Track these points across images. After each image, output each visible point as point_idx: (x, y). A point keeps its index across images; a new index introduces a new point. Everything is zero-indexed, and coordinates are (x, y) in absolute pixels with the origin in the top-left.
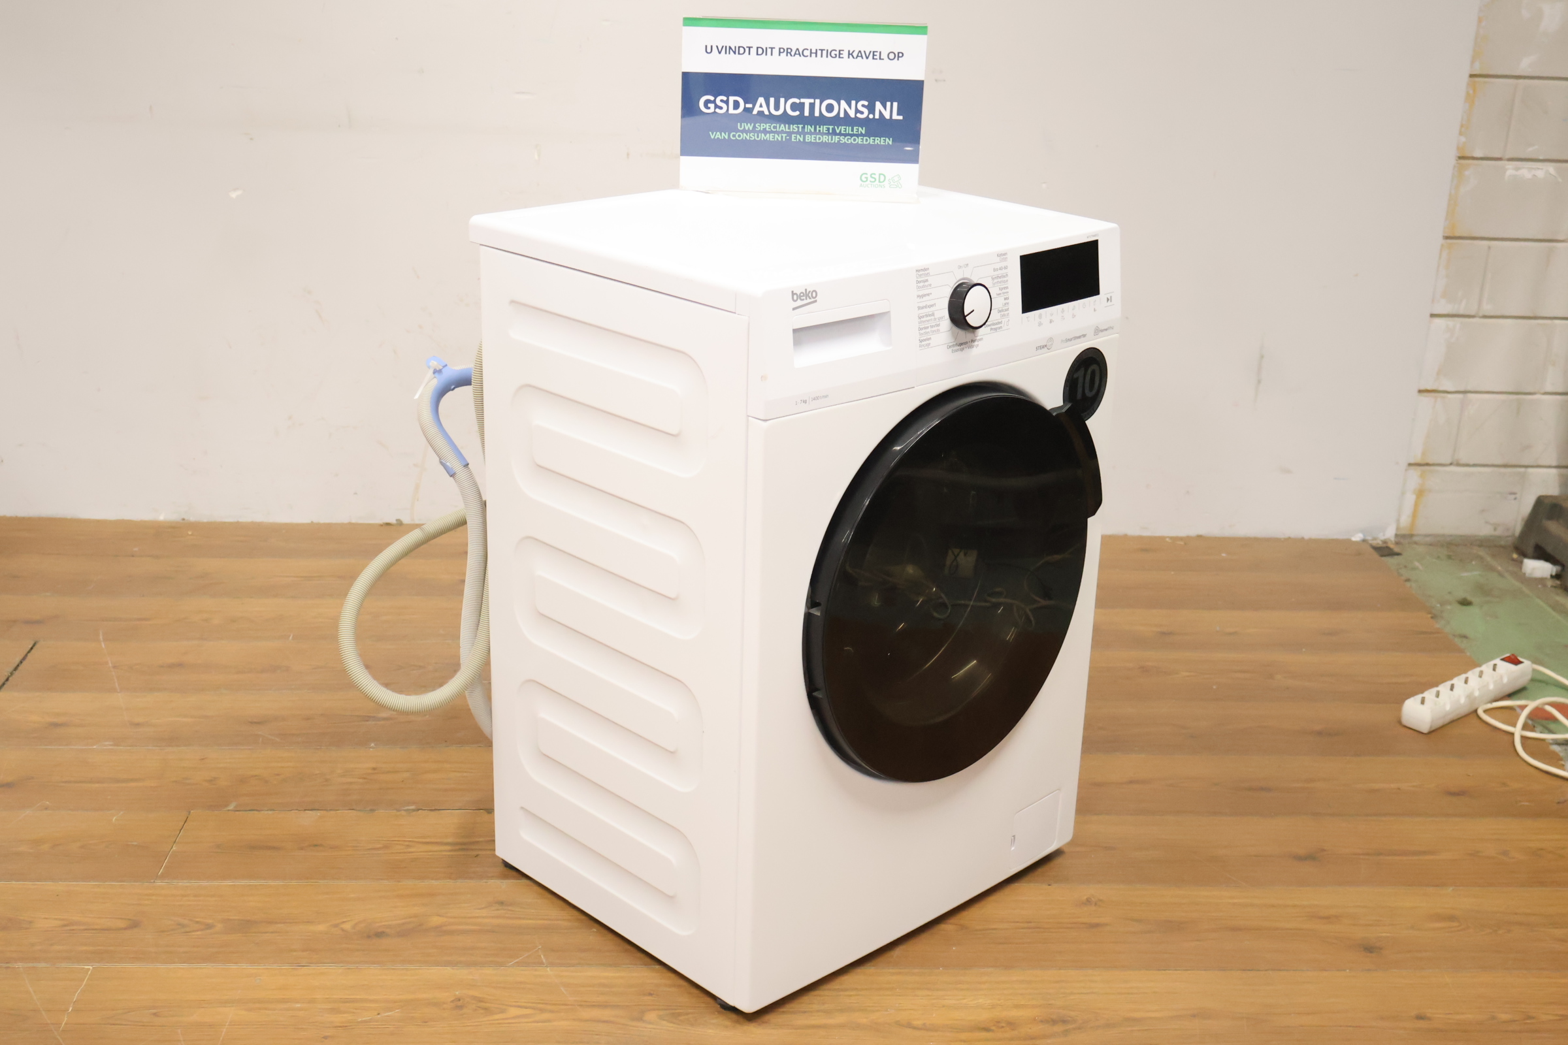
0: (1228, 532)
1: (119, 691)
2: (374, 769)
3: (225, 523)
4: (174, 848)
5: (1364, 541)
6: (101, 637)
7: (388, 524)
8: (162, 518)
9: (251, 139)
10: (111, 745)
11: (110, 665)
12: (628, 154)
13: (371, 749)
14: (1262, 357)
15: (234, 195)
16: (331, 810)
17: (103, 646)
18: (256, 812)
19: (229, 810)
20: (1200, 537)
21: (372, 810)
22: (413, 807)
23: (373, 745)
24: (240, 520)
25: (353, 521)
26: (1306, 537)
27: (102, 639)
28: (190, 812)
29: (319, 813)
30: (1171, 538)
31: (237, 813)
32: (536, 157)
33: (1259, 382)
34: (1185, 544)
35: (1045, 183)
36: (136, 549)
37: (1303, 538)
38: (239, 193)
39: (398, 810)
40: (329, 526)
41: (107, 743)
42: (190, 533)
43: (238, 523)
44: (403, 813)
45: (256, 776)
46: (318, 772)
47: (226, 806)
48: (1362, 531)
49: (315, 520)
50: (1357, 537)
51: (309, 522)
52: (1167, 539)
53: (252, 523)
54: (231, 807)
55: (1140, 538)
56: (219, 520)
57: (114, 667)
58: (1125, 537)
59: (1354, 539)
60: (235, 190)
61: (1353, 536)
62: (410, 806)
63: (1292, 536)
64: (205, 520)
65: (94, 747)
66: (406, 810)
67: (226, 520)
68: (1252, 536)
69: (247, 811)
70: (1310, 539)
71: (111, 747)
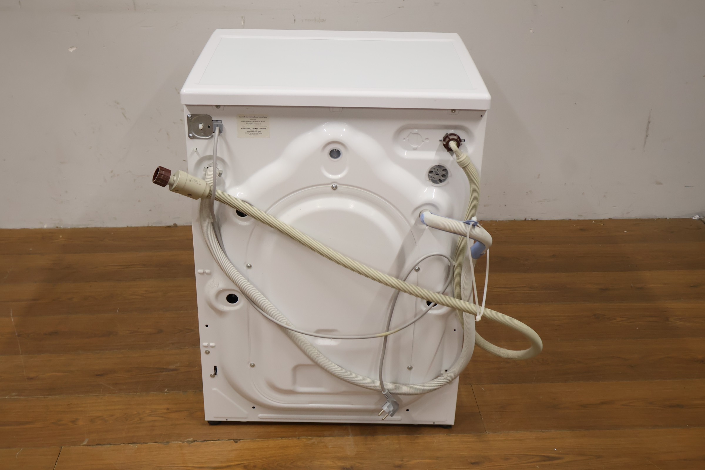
0: (626, 216)
1: (21, 353)
2: (168, 409)
3: (80, 228)
5: (700, 219)
6: (11, 314)
7: (169, 227)
8: (45, 227)
9: (79, 18)
10: (16, 395)
11: (16, 334)
12: (295, 20)
13: (166, 394)
14: (649, 122)
15: (71, 50)
16: (144, 443)
17: (12, 320)
18: (100, 446)
19: (84, 445)
20: (610, 219)
21: (168, 442)
22: (191, 439)
24: (89, 227)
25: (150, 225)
26: (668, 218)
27: (12, 316)
28: (62, 447)
29: (137, 446)
30: (595, 221)
31: (89, 447)
32: (242, 23)
33: (647, 136)
34: (604, 225)
35: (531, 29)
36: (31, 249)
37: (666, 218)
38: (75, 49)
39: (183, 442)
40: (136, 229)
41: (14, 394)
42: (61, 237)
43: (87, 228)
44: (186, 444)
45: (100, 417)
46: (135, 413)
47: (83, 441)
48: (698, 214)
49: (129, 226)
50: (696, 217)
51: (125, 226)
52: (593, 222)
53: (95, 228)
54: (85, 443)
55: (579, 221)
56: (77, 227)
57: (19, 336)
58: (570, 221)
59: (694, 218)
60: (72, 47)
61: (693, 216)
62: (189, 438)
63: (660, 218)
64: (69, 228)
65: (7, 397)
66: (188, 442)
67: (81, 227)
68: (638, 218)
69: (94, 445)
70: (670, 219)
71: (16, 397)
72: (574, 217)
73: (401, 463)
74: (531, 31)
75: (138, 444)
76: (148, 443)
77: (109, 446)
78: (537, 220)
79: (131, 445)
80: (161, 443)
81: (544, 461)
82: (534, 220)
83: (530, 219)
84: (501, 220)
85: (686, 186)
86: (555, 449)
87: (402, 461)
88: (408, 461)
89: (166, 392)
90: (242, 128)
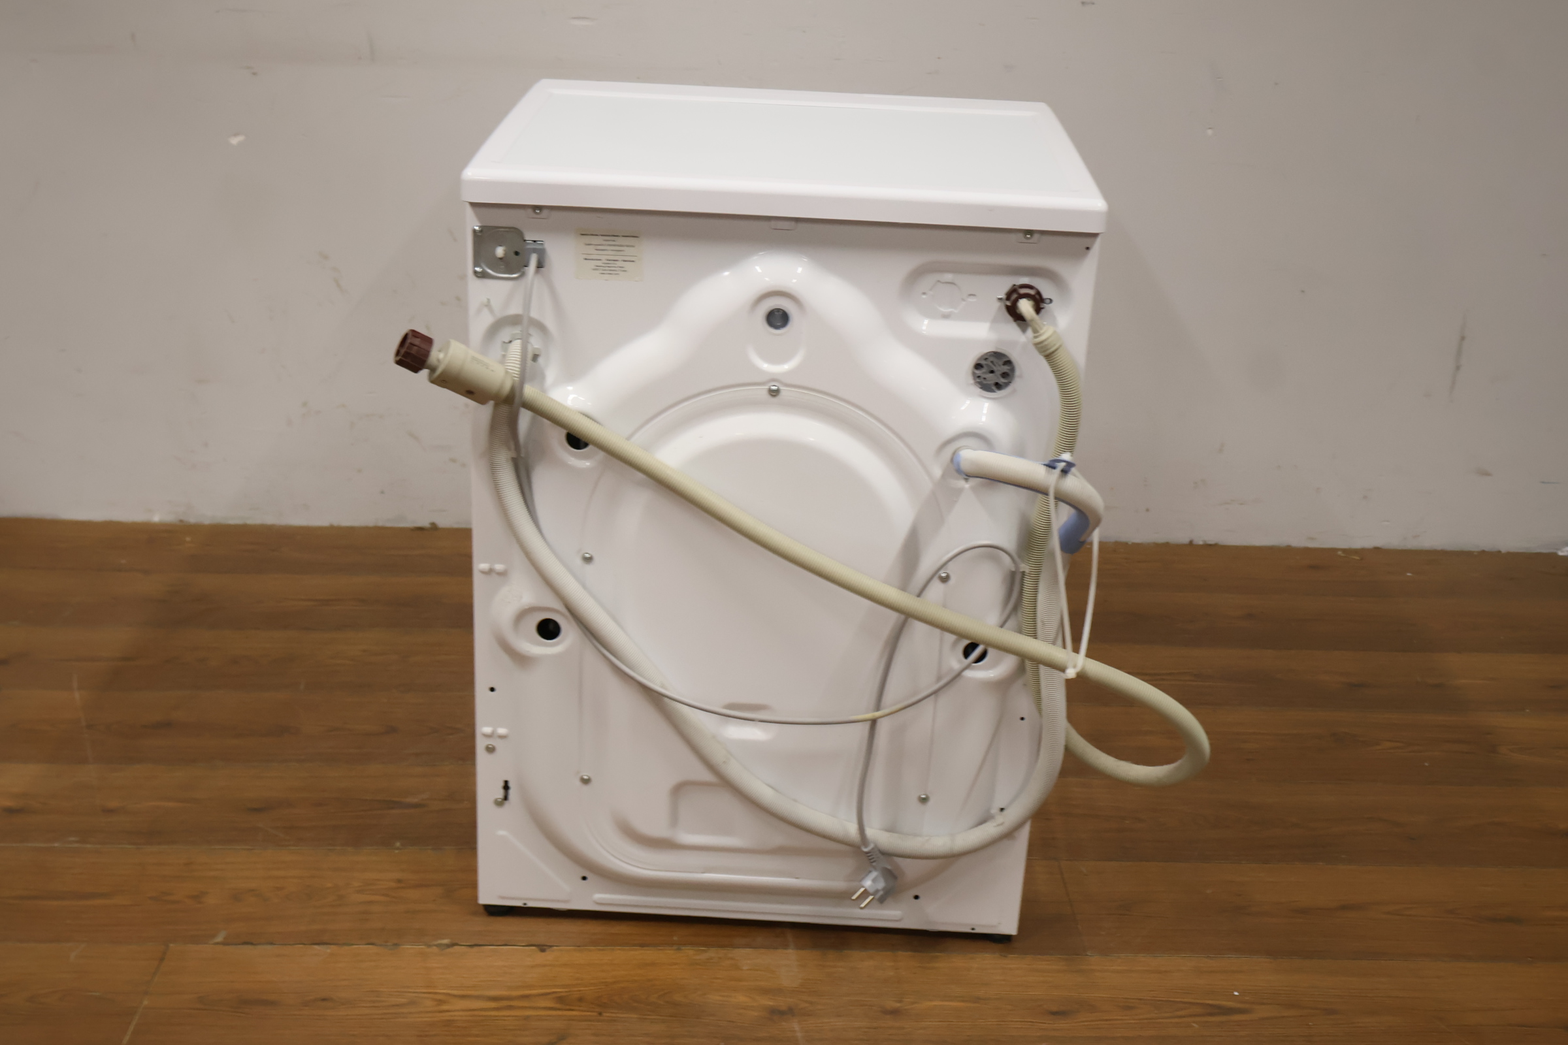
0: (1412, 544)
1: (91, 761)
2: (399, 881)
4: (146, 1002)
7: (421, 529)
8: (156, 518)
9: (254, 74)
10: (77, 842)
11: (84, 724)
13: (397, 851)
14: (1463, 338)
15: (235, 141)
16: (345, 944)
17: (77, 696)
18: (250, 947)
19: (216, 944)
20: (1377, 549)
21: (396, 945)
22: (446, 941)
23: (398, 844)
24: (249, 522)
25: (380, 524)
26: (1503, 551)
27: (75, 687)
28: (168, 946)
29: (328, 950)
30: (1344, 550)
31: (226, 947)
33: (1458, 368)
34: (1361, 559)
35: (1210, 128)
36: (123, 561)
37: (1499, 552)
38: (241, 138)
39: (429, 946)
40: (351, 530)
41: (72, 839)
42: (188, 539)
44: (435, 949)
45: (253, 890)
46: (329, 885)
47: (214, 936)
48: (1567, 544)
49: (336, 523)
50: (1565, 552)
51: (327, 524)
52: (1340, 553)
53: (262, 525)
54: (219, 939)
55: (1307, 550)
56: (223, 521)
57: (88, 727)
58: (1288, 550)
59: (1560, 553)
60: (236, 135)
61: (1558, 549)
62: (443, 939)
63: (1486, 549)
64: (207, 522)
65: (56, 845)
66: (438, 946)
67: (232, 522)
68: (1439, 548)
69: (239, 944)
70: (1509, 554)
71: (76, 845)
72: (1297, 541)
73: (898, 1005)
74: (1210, 132)
75: (332, 946)
76: (353, 945)
77: (269, 947)
78: (1216, 545)
79: (316, 947)
80: (381, 945)
81: (1211, 1014)
82: (1210, 545)
83: (1201, 543)
84: (1137, 541)
85: (1543, 482)
86: (1236, 993)
87: (900, 1001)
88: (913, 1003)
89: (398, 849)
90: (586, 259)
